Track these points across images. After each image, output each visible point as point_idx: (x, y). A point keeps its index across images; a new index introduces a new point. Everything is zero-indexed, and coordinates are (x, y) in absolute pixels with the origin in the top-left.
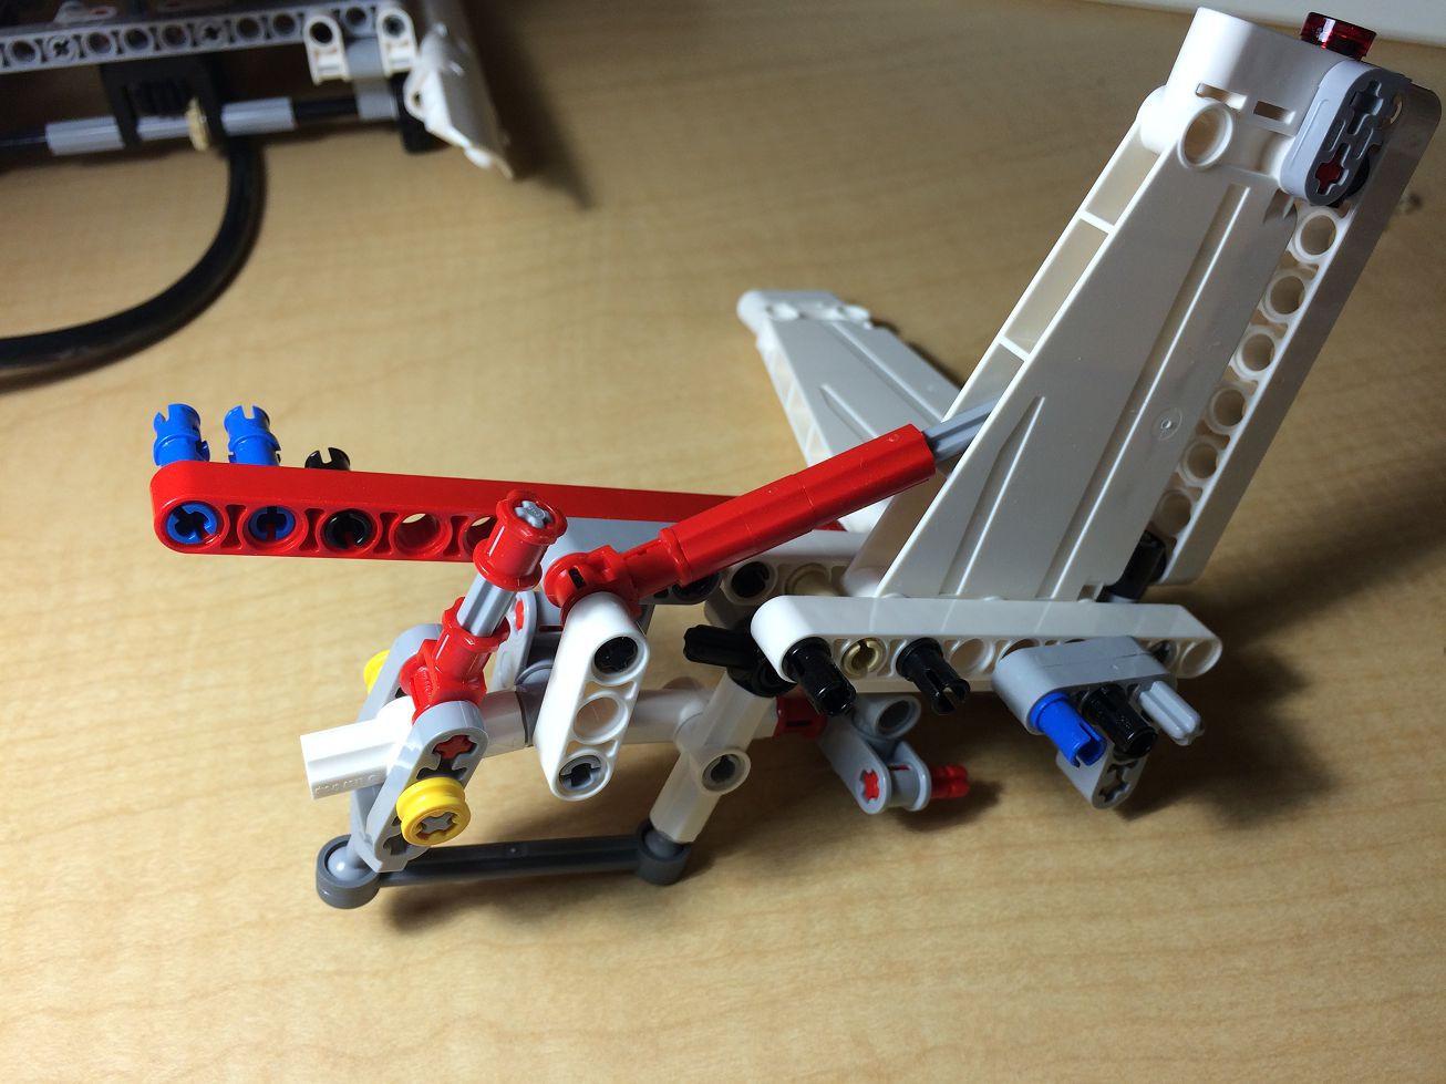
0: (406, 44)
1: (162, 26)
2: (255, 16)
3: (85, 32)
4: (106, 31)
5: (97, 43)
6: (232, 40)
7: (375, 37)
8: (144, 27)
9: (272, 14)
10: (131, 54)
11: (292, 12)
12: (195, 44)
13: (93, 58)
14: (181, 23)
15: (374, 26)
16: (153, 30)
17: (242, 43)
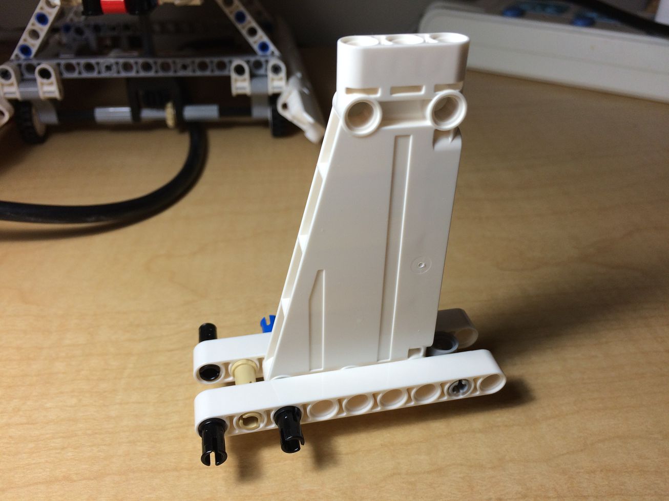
0: (281, 79)
1: (160, 61)
2: (207, 60)
3: (121, 61)
4: (132, 61)
5: (127, 67)
6: (194, 71)
7: (266, 76)
8: (151, 61)
9: (216, 60)
10: (143, 74)
11: (226, 60)
12: (175, 71)
13: (124, 74)
14: (170, 61)
15: (266, 70)
16: (155, 63)
17: (199, 73)
